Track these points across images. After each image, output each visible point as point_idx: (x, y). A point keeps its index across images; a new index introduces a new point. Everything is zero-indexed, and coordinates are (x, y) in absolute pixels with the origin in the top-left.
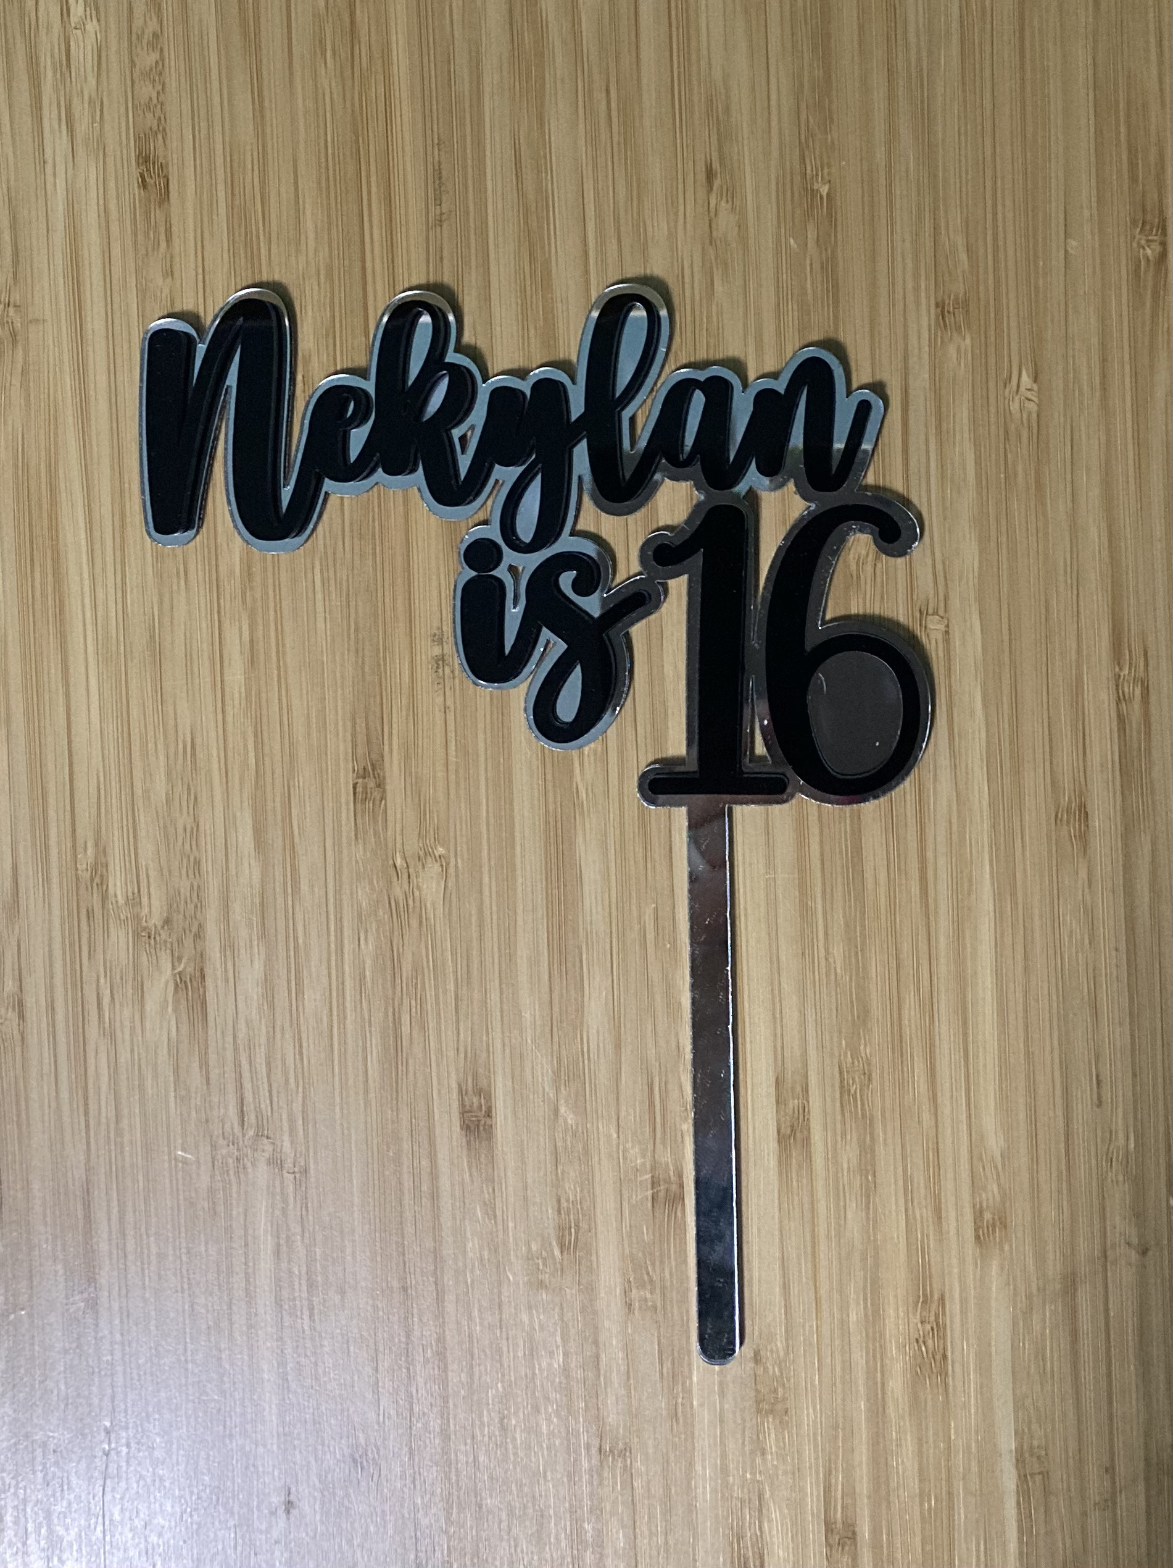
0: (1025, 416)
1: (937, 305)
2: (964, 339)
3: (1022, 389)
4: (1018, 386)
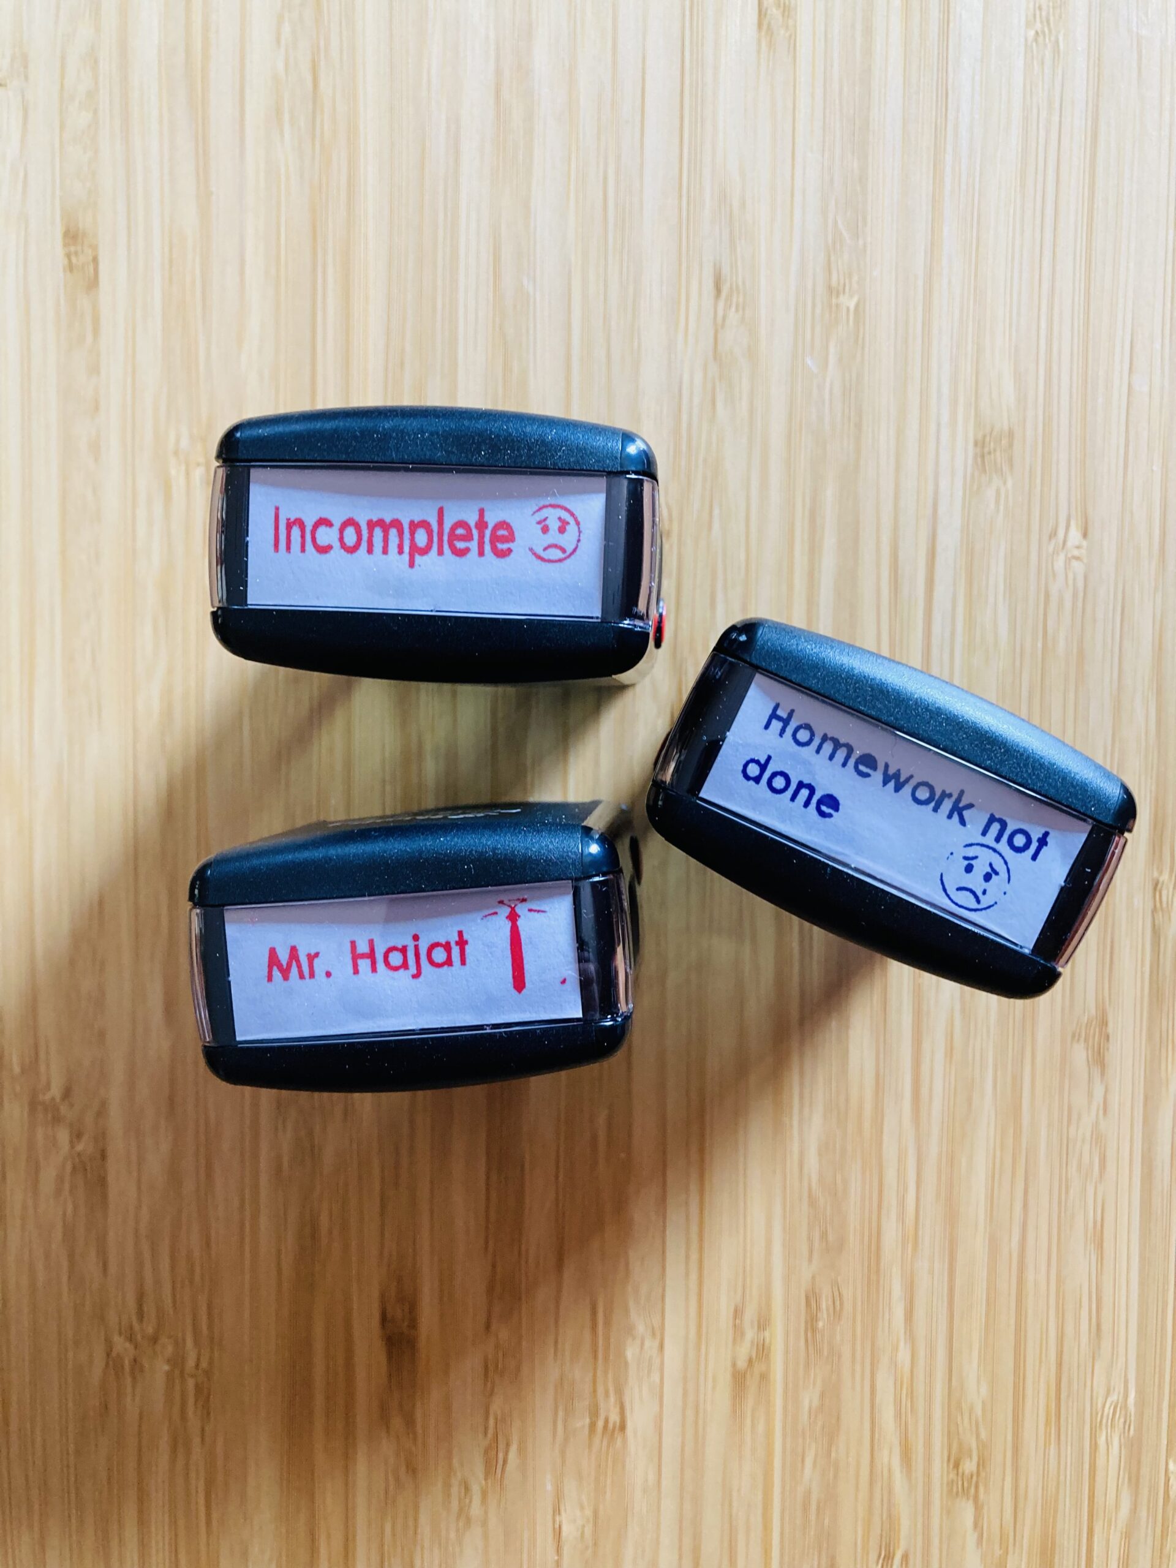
0: (1071, 576)
1: (976, 444)
2: (1005, 483)
3: (1069, 544)
4: (1065, 542)
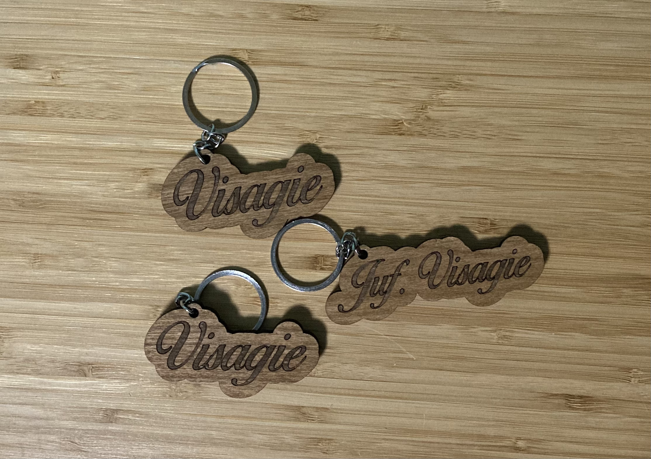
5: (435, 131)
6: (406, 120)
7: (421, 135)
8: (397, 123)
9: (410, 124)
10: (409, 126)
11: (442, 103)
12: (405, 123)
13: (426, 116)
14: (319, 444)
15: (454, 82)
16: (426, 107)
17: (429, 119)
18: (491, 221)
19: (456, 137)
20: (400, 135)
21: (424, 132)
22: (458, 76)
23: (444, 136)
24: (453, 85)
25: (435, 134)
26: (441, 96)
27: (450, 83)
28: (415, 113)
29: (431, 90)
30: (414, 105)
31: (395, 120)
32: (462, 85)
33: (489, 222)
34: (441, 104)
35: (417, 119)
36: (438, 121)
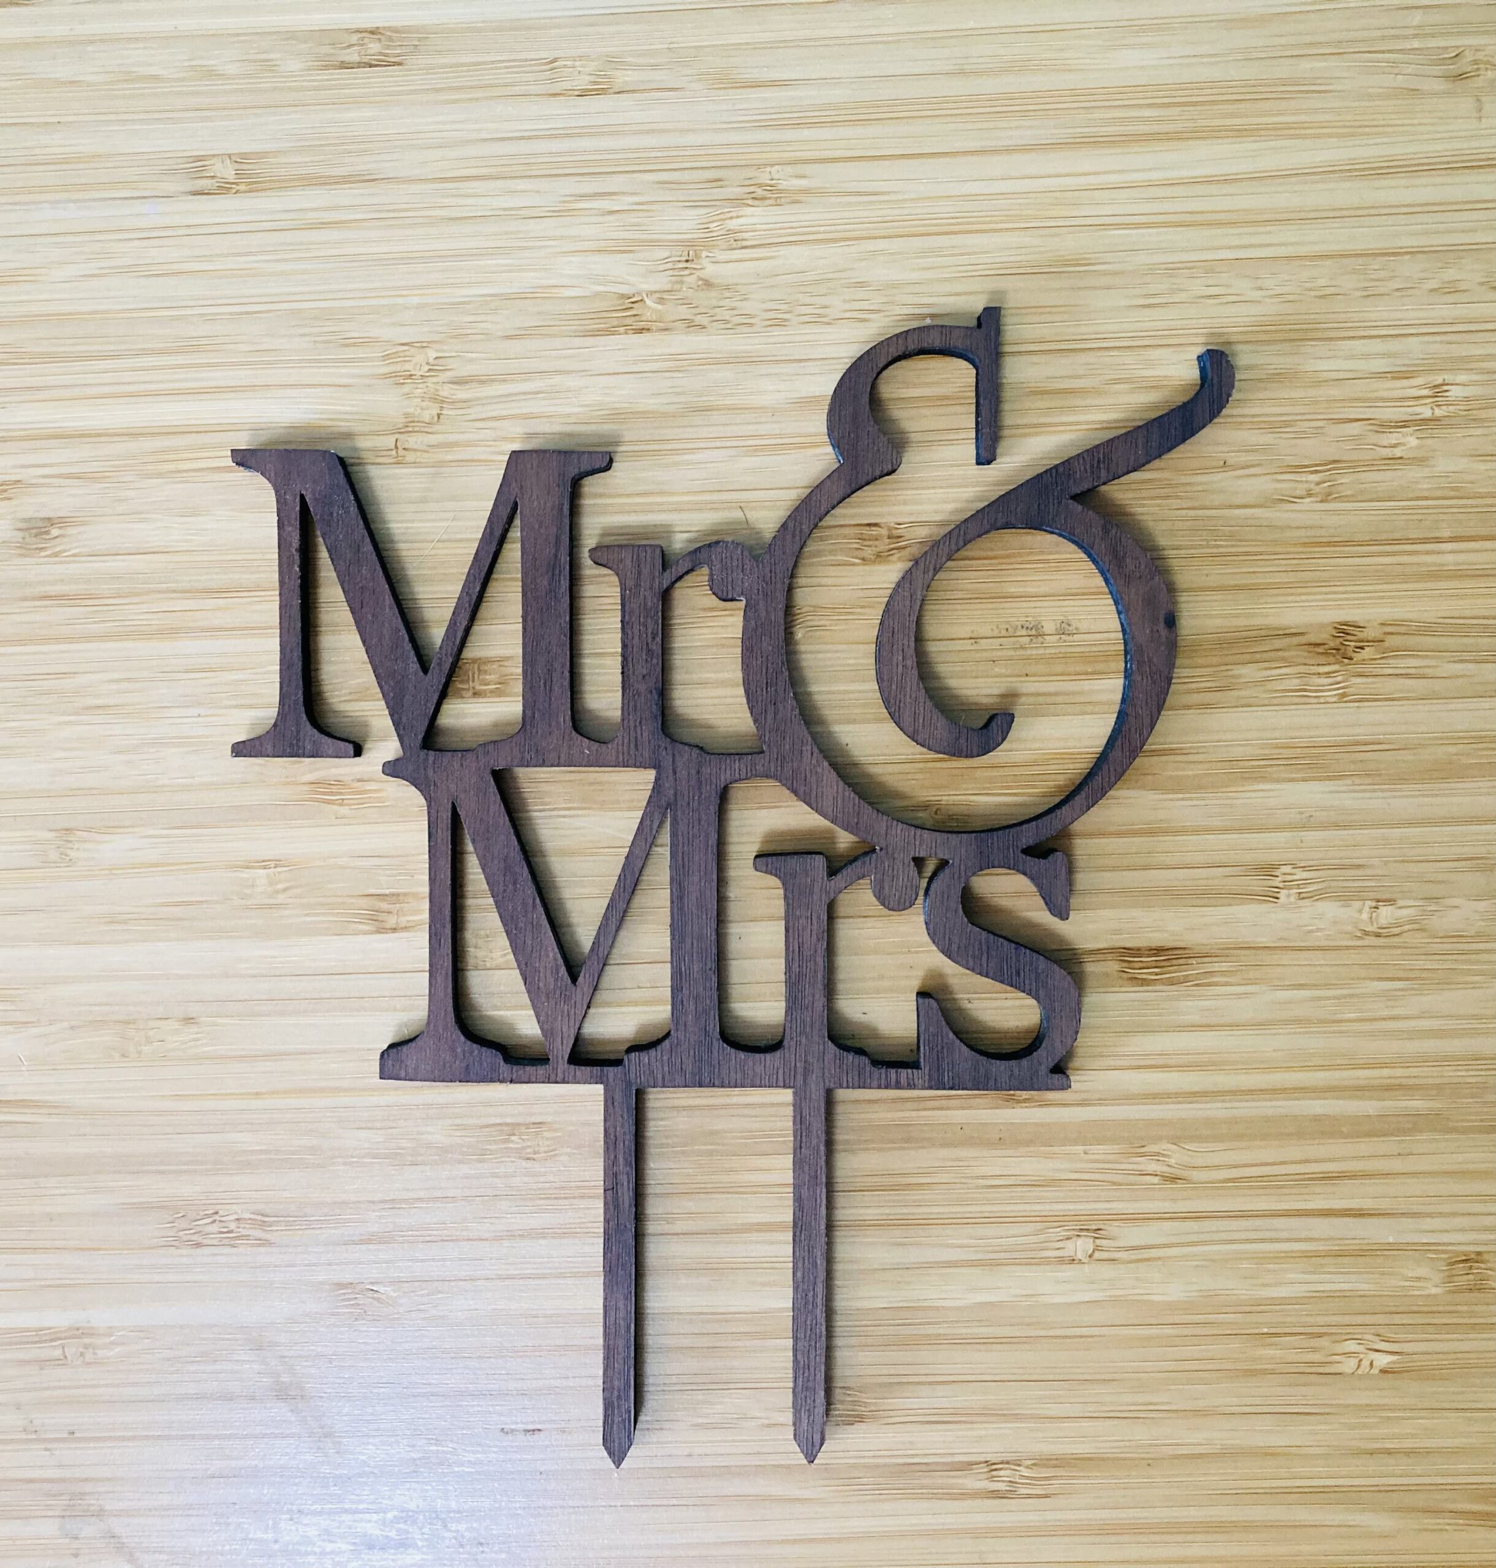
5: (727, 315)
6: (650, 293)
7: (691, 325)
8: (631, 302)
9: (661, 301)
10: (659, 307)
11: (736, 241)
12: (648, 302)
13: (700, 279)
14: (513, 1138)
15: (760, 185)
16: (698, 256)
17: (708, 284)
18: (890, 529)
19: (781, 323)
20: (641, 331)
21: (699, 320)
22: (768, 169)
23: (751, 325)
24: (760, 192)
25: (727, 322)
26: (733, 224)
27: (752, 189)
28: (671, 273)
29: (703, 211)
30: (667, 254)
31: (623, 296)
32: (781, 191)
33: (884, 532)
34: (735, 245)
35: (678, 286)
36: (728, 288)
